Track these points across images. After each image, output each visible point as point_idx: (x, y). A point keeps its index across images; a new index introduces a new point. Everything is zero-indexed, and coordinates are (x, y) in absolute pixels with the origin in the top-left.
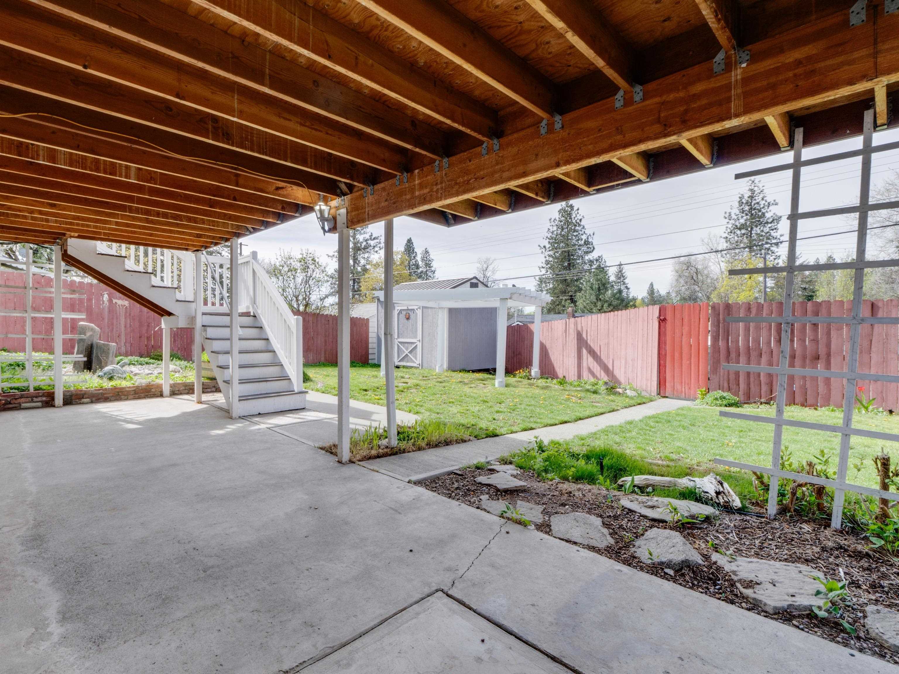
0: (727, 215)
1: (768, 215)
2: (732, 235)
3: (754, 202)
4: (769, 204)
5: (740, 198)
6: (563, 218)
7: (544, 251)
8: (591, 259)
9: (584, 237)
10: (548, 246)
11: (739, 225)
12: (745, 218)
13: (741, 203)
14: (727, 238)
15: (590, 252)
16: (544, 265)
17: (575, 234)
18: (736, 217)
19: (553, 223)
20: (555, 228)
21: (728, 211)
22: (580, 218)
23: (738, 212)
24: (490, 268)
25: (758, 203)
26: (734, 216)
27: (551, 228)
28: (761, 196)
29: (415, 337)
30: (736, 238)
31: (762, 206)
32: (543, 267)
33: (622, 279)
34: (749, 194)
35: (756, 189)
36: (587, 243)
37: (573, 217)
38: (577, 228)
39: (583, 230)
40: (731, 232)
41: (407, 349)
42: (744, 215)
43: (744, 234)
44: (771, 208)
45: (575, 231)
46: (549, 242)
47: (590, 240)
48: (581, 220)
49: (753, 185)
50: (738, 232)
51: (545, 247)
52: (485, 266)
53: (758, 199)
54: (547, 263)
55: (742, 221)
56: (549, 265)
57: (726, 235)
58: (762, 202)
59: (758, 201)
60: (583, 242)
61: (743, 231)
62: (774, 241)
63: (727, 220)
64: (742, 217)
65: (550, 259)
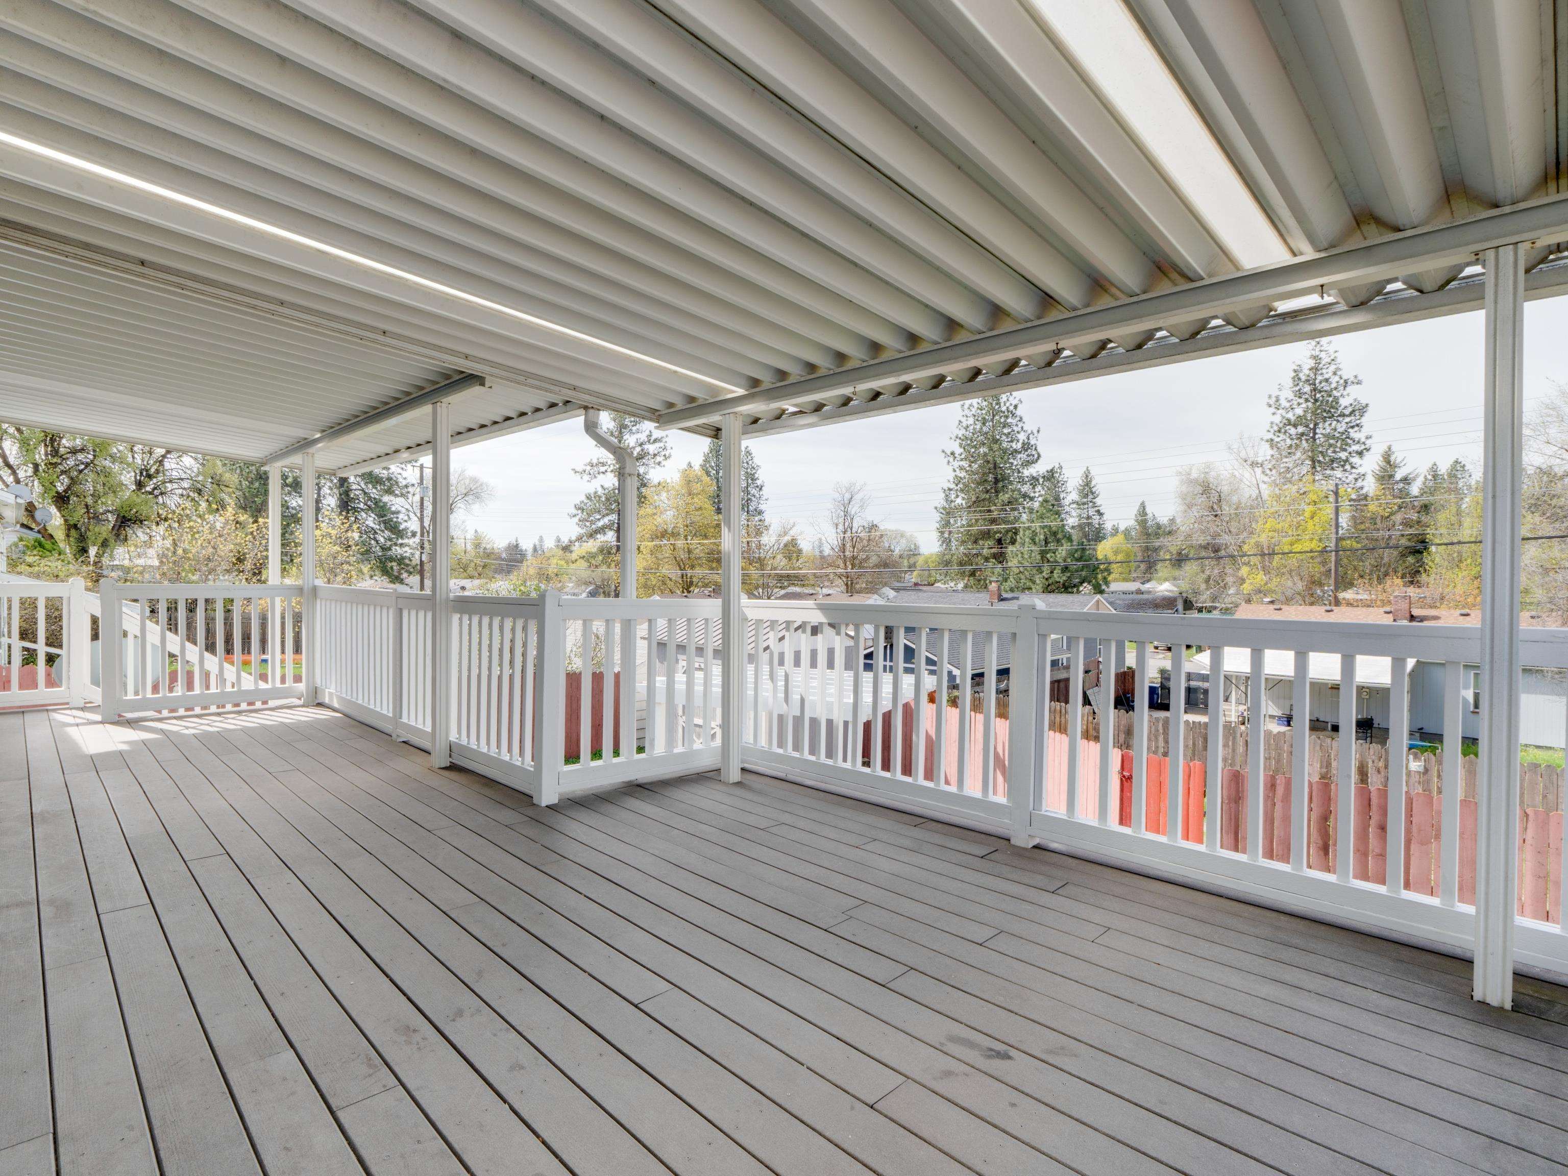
0: (1272, 401)
1: (1344, 402)
2: (1282, 436)
3: (1319, 378)
4: (1346, 382)
5: (1295, 371)
6: (985, 404)
7: (951, 459)
8: (1035, 475)
9: (1022, 437)
10: (958, 451)
11: (1293, 419)
12: (1304, 405)
13: (1296, 379)
14: (1272, 440)
15: (1033, 462)
16: (952, 486)
17: (1006, 431)
18: (1288, 405)
19: (967, 412)
20: (971, 421)
21: (1275, 392)
22: (1014, 402)
23: (1291, 396)
24: (857, 497)
25: (1327, 380)
26: (1284, 403)
27: (963, 420)
28: (1332, 368)
30: (1288, 441)
31: (1333, 386)
32: (950, 489)
33: (1091, 496)
34: (1312, 363)
35: (1323, 355)
36: (1026, 446)
37: (1002, 401)
38: (1009, 420)
39: (1020, 424)
40: (1279, 431)
42: (1301, 401)
43: (1302, 434)
44: (1349, 389)
45: (1005, 425)
46: (961, 445)
47: (1032, 442)
48: (1016, 407)
49: (1318, 349)
50: (1293, 431)
51: (953, 454)
52: (847, 496)
53: (1327, 373)
54: (958, 480)
55: (1299, 411)
56: (961, 486)
57: (1270, 436)
58: (1334, 379)
59: (1326, 376)
60: (1019, 445)
61: (1301, 429)
62: (1356, 448)
63: (1273, 410)
64: (1299, 404)
65: (963, 474)
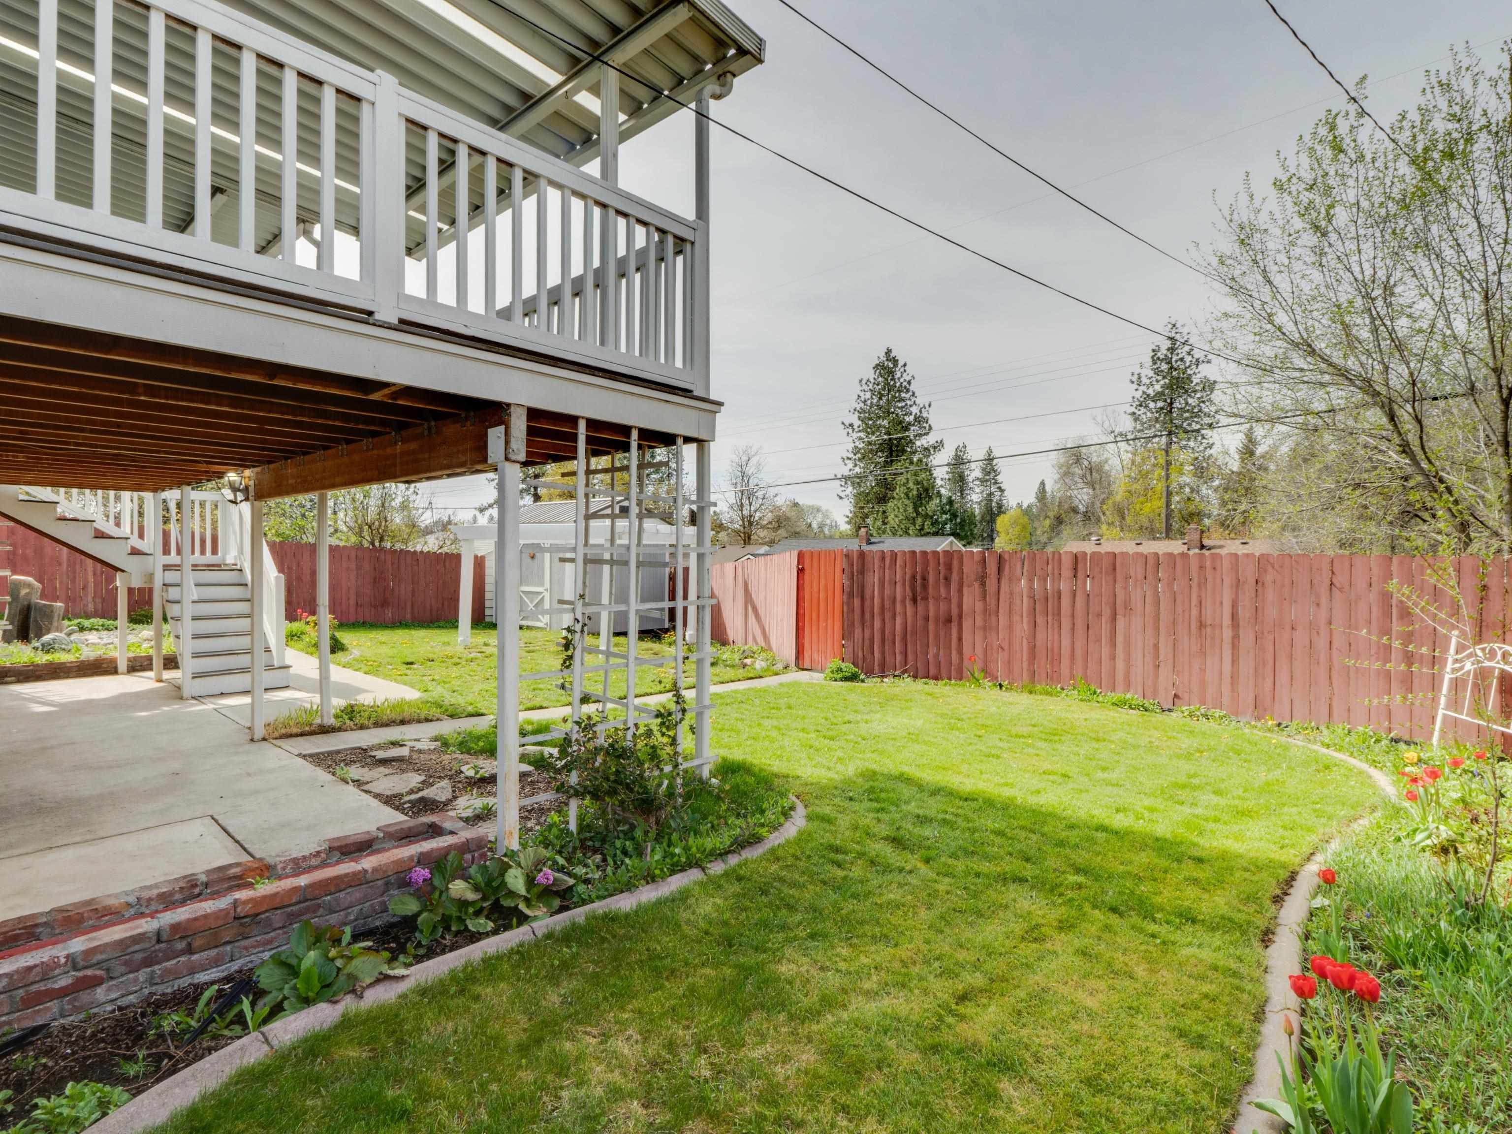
0: (1135, 378)
1: (1196, 380)
2: (1143, 410)
3: (1175, 358)
4: (1197, 360)
5: (1154, 351)
6: (880, 379)
7: (850, 431)
8: (926, 445)
9: (915, 410)
10: (857, 423)
11: (1152, 394)
12: (1162, 382)
13: (1155, 360)
14: (1134, 413)
15: (926, 434)
16: (851, 455)
17: (900, 405)
18: (1148, 381)
19: (865, 387)
20: (868, 395)
21: (1137, 370)
22: (908, 378)
23: (1151, 373)
24: (754, 461)
25: (1182, 360)
26: (1145, 380)
27: (862, 394)
28: (1187, 348)
29: (542, 584)
30: (1149, 415)
31: (1188, 364)
32: (848, 458)
33: (993, 474)
34: (1168, 344)
35: (1178, 337)
36: (919, 420)
37: (896, 377)
38: (903, 395)
39: (913, 399)
40: (1141, 405)
41: (531, 602)
42: (1159, 378)
43: (1162, 408)
44: (1201, 367)
45: (902, 400)
46: (859, 418)
47: (925, 415)
48: (909, 383)
49: (1174, 331)
50: (1152, 405)
51: (851, 425)
52: (745, 458)
53: (1183, 351)
54: (856, 450)
55: (1158, 388)
56: (859, 455)
57: (1133, 409)
58: (1188, 359)
59: (1181, 356)
60: (912, 418)
61: (1160, 404)
62: (1207, 420)
63: (1135, 386)
64: (1158, 381)
65: (862, 445)
